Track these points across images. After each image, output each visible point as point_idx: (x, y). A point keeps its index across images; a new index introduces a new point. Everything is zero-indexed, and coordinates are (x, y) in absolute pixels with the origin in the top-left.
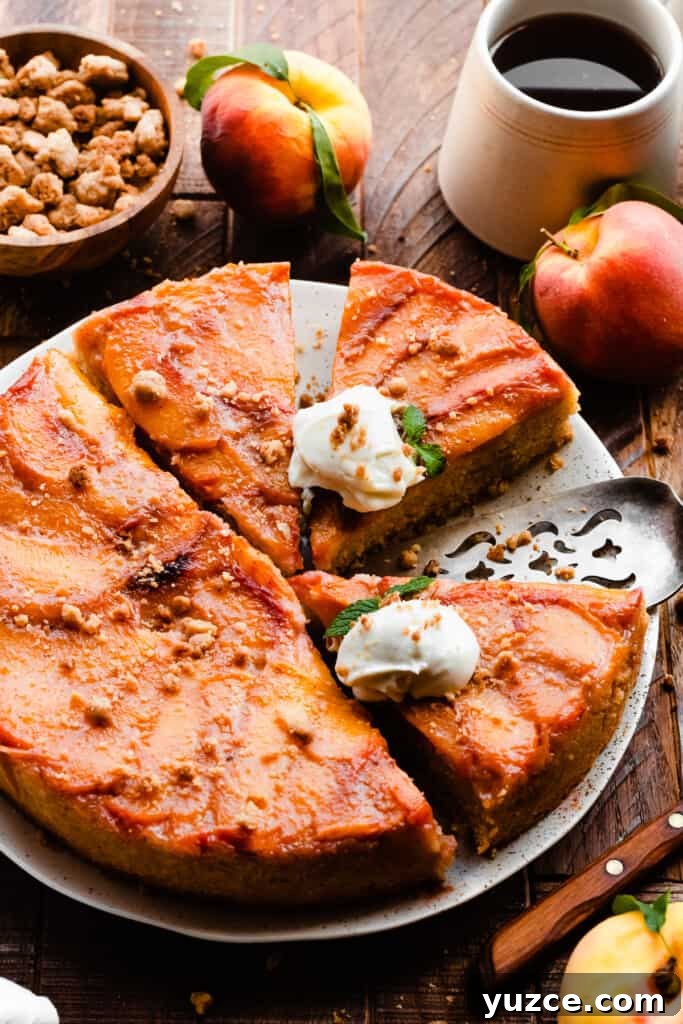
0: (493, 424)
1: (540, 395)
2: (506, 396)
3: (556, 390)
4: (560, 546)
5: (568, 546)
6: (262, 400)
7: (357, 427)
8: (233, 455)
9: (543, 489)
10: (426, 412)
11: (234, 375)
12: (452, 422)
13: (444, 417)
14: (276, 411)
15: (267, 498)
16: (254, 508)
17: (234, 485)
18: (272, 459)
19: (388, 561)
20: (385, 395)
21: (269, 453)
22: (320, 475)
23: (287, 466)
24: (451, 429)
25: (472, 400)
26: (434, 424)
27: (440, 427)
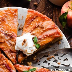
0: (48, 41)
1: (56, 36)
2: (51, 36)
3: (59, 36)
4: (58, 59)
5: (60, 58)
6: (12, 34)
7: (26, 43)
8: (6, 44)
9: (57, 47)
10: (38, 38)
11: (7, 29)
12: (42, 40)
13: (41, 39)
14: (14, 36)
15: (11, 51)
16: (9, 53)
17: (6, 49)
18: (12, 45)
19: (31, 59)
20: (31, 34)
21: (12, 44)
22: (20, 49)
23: (15, 46)
24: (42, 41)
25: (45, 37)
26: (39, 40)
27: (40, 41)
